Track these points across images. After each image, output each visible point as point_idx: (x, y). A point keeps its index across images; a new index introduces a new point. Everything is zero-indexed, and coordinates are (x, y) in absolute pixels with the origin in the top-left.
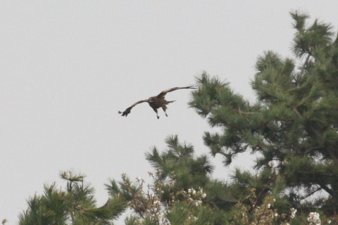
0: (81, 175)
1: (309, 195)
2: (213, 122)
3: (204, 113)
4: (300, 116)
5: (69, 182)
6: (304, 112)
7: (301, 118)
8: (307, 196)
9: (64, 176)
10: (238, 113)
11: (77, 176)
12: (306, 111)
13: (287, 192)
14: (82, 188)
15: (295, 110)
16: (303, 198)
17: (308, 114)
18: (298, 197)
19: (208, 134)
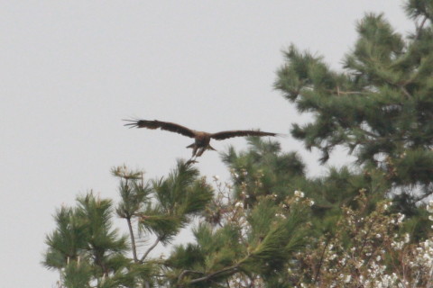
0: (139, 171)
1: (427, 195)
2: (303, 107)
3: (292, 97)
4: (410, 97)
5: (124, 180)
6: (415, 92)
7: (412, 100)
8: (424, 197)
9: (117, 173)
10: (336, 93)
11: (134, 172)
12: (418, 90)
13: (398, 191)
14: (141, 187)
15: (403, 89)
16: (419, 199)
17: (421, 94)
18: (412, 198)
19: (296, 126)
